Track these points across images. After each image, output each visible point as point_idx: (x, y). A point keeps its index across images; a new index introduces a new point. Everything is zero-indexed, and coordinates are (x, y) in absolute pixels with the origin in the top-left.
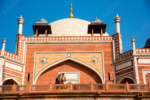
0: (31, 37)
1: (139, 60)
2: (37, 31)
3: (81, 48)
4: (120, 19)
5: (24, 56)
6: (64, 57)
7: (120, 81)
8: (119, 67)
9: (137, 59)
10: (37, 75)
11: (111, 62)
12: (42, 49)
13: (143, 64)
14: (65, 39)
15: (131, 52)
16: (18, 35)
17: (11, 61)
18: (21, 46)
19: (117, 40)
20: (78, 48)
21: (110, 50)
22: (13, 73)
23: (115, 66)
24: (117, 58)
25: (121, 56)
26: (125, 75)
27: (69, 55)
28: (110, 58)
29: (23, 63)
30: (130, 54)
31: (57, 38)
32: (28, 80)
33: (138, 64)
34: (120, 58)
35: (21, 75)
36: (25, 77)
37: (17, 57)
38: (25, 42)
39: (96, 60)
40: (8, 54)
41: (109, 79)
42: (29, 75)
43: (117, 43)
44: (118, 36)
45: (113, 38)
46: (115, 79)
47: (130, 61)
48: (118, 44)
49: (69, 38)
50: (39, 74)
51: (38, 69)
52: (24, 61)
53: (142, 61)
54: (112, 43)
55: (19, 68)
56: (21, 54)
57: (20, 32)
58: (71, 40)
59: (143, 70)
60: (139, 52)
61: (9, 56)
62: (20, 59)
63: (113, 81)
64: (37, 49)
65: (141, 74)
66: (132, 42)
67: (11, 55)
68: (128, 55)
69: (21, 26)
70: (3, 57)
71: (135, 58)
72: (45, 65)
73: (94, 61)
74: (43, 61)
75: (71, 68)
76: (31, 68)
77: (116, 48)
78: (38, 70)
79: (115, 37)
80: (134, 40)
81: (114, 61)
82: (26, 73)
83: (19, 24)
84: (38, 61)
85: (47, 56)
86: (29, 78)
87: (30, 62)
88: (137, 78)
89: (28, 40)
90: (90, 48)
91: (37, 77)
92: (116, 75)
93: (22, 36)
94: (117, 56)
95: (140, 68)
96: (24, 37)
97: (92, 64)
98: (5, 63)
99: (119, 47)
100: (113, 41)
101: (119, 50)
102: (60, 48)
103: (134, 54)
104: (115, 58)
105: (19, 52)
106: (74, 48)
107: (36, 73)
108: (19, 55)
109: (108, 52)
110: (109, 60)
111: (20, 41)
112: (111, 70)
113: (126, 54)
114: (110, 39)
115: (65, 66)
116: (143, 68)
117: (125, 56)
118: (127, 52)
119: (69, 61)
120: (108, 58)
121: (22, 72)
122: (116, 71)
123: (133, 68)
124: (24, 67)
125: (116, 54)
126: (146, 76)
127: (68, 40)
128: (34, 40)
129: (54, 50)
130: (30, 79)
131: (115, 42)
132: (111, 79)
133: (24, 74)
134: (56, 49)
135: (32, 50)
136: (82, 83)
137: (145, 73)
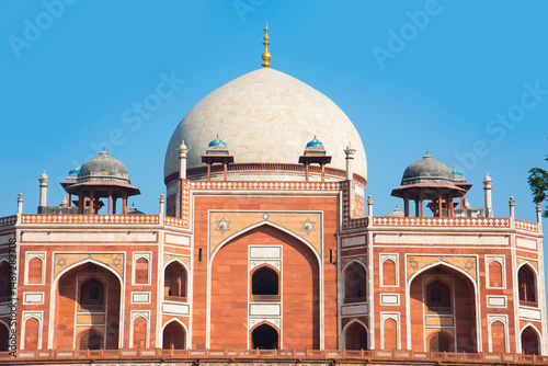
0: (201, 182)
1: (376, 236)
3: (287, 204)
5: (191, 218)
6: (257, 219)
7: (347, 265)
8: (347, 242)
9: (374, 235)
10: (214, 250)
11: (334, 231)
12: (220, 205)
13: (382, 244)
14: (258, 187)
15: (366, 222)
16: (181, 180)
17: (174, 232)
18: (186, 200)
19: (347, 193)
20: (282, 204)
21: (333, 208)
22: (178, 251)
23: (341, 239)
24: (345, 226)
25: (351, 223)
26: (354, 258)
27: (266, 216)
28: (335, 223)
29: (189, 230)
30: (365, 224)
31: (245, 184)
32: (200, 260)
33: (374, 244)
34: (349, 225)
35: (188, 252)
36: (195, 255)
37: (180, 221)
38: (191, 193)
39: (311, 226)
40: (169, 220)
41: (331, 261)
42: (200, 250)
43: (347, 198)
44: (349, 185)
45: (341, 188)
46: (339, 261)
47: (363, 235)
48: (349, 201)
49: (266, 185)
53: (379, 239)
54: (338, 195)
55: (184, 241)
56: (186, 215)
58: (269, 188)
59: (380, 254)
60: (377, 222)
61: (171, 223)
62: (186, 225)
63: (336, 264)
64: (211, 205)
65: (376, 261)
67: (172, 220)
68: (361, 224)
69: (184, 163)
70: (162, 228)
71: (371, 233)
72: (226, 234)
73: (307, 228)
74: (222, 227)
75: (269, 238)
76: (203, 239)
77: (344, 207)
78: (215, 242)
79: (344, 185)
80: (371, 202)
81: (341, 229)
82: (195, 247)
83: (180, 158)
84: (214, 227)
85: (228, 217)
86: (200, 256)
87: (201, 227)
88: (371, 267)
89: (196, 187)
90: (301, 205)
91: (214, 254)
92: (343, 254)
93: (186, 181)
94: (345, 221)
95: (376, 251)
96: (189, 183)
97: (304, 233)
98: (165, 237)
99: (349, 206)
100: (341, 192)
101: (349, 211)
102: (251, 202)
103: (370, 226)
104: (341, 225)
105: (184, 212)
106: (274, 204)
107: (212, 248)
108: (184, 217)
109: (331, 212)
110: (333, 226)
111: (184, 192)
112: (334, 245)
113: (359, 222)
114: (336, 188)
115: (260, 234)
116: (382, 250)
117: (356, 225)
118: (361, 220)
119: (266, 225)
120: (330, 223)
121: (190, 246)
122: (342, 248)
123: (366, 249)
124: (192, 236)
125: (344, 217)
126: (385, 264)
127: (263, 187)
128: (206, 187)
129: (241, 207)
130: (203, 258)
131: (344, 196)
132: (334, 261)
133: (192, 249)
134: (244, 205)
135: (202, 206)
136: (286, 265)
137: (383, 258)
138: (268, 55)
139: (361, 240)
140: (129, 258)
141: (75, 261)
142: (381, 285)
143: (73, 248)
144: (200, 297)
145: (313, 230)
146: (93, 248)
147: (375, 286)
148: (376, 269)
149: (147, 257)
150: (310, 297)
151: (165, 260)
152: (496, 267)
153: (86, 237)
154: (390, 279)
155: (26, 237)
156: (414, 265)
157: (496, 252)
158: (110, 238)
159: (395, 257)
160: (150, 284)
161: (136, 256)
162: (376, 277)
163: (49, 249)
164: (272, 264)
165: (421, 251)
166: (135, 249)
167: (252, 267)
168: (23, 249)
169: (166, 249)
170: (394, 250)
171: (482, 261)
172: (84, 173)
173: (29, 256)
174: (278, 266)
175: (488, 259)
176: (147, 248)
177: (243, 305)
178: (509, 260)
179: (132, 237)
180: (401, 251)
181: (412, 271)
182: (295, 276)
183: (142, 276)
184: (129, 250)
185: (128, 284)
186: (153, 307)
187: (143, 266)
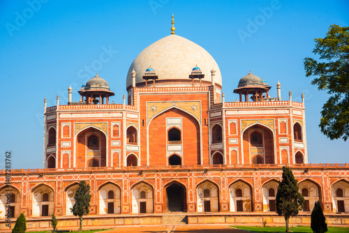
1: (226, 112)
5: (138, 106)
6: (169, 105)
7: (213, 126)
8: (213, 115)
10: (150, 120)
11: (206, 110)
12: (152, 99)
13: (229, 115)
16: (133, 87)
17: (130, 112)
18: (136, 97)
19: (212, 91)
21: (206, 99)
22: (132, 121)
23: (210, 113)
24: (212, 107)
25: (214, 106)
26: (216, 122)
27: (174, 104)
28: (207, 106)
30: (221, 106)
32: (143, 125)
33: (226, 115)
35: (138, 122)
36: (141, 123)
37: (133, 107)
38: (138, 94)
39: (195, 108)
40: (128, 106)
41: (205, 124)
42: (143, 121)
44: (213, 88)
45: (209, 89)
46: (209, 124)
48: (213, 95)
49: (173, 89)
52: (138, 110)
53: (228, 113)
54: (208, 93)
55: (136, 116)
57: (134, 84)
59: (228, 120)
60: (227, 105)
61: (129, 108)
62: (136, 109)
63: (207, 125)
64: (148, 99)
65: (227, 123)
68: (219, 106)
69: (134, 79)
70: (125, 110)
71: (224, 110)
72: (155, 113)
74: (153, 109)
75: (176, 114)
76: (145, 115)
77: (211, 98)
78: (150, 117)
79: (211, 88)
81: (210, 109)
82: (141, 119)
83: (132, 77)
84: (149, 109)
85: (156, 104)
86: (143, 123)
87: (143, 110)
88: (224, 126)
89: (140, 91)
90: (192, 98)
91: (150, 123)
92: (211, 120)
93: (135, 88)
94: (212, 105)
95: (226, 118)
96: (137, 89)
97: (192, 111)
98: (126, 115)
99: (213, 98)
100: (209, 91)
101: (213, 100)
102: (167, 98)
103: (223, 107)
104: (210, 107)
105: (135, 103)
106: (177, 98)
108: (135, 105)
109: (205, 101)
110: (206, 108)
111: (135, 93)
112: (207, 116)
114: (207, 89)
115: (171, 112)
116: (229, 118)
117: (217, 106)
118: (219, 104)
119: (174, 108)
120: (204, 106)
122: (210, 118)
123: (222, 118)
124: (139, 115)
125: (211, 103)
126: (231, 124)
129: (162, 99)
131: (211, 93)
133: (139, 120)
134: (164, 99)
135: (143, 100)
136: (184, 126)
137: (230, 122)
138: (174, 28)
139: (219, 114)
140: (110, 125)
141: (84, 127)
142: (229, 135)
143: (83, 121)
144: (144, 143)
145: (196, 110)
146: (92, 120)
147: (226, 135)
148: (227, 127)
149: (118, 124)
150: (196, 141)
151: (127, 125)
152: (283, 124)
153: (89, 115)
154: (233, 131)
155: (61, 116)
156: (244, 124)
157: (283, 117)
158: (100, 115)
159: (235, 121)
160: (120, 137)
161: (113, 124)
162: (227, 131)
163: (72, 121)
164: (177, 126)
165: (248, 118)
166: (112, 120)
167: (168, 128)
168: (60, 122)
169: (127, 120)
170: (235, 118)
171: (277, 121)
172: (88, 86)
173: (63, 125)
174: (180, 128)
175: (280, 120)
176: (118, 120)
177: (164, 146)
178: (289, 121)
179: (111, 115)
180: (238, 118)
181: (244, 127)
182: (188, 131)
183: (116, 133)
184: (110, 121)
185: (110, 137)
186: (121, 147)
187: (116, 129)
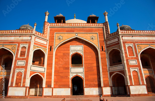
0: (53, 24)
1: (123, 37)
2: (56, 21)
3: (84, 30)
4: (107, 13)
5: (48, 35)
6: (73, 36)
7: (110, 51)
8: (108, 43)
9: (122, 37)
10: (56, 47)
12: (59, 31)
13: (126, 40)
14: (74, 25)
15: (117, 32)
16: (45, 22)
17: (39, 38)
18: (46, 28)
19: (107, 26)
20: (82, 30)
22: (41, 45)
23: (106, 42)
24: (107, 37)
25: (110, 35)
26: (113, 47)
27: (77, 35)
28: (103, 37)
29: (47, 39)
30: (117, 33)
31: (69, 24)
32: (51, 50)
33: (123, 40)
34: (109, 36)
35: (46, 47)
36: (49, 48)
37: (43, 35)
38: (49, 27)
39: (94, 38)
40: (38, 33)
41: (103, 50)
42: (51, 47)
43: (107, 28)
44: (107, 23)
45: (104, 25)
46: (106, 50)
47: (116, 38)
49: (76, 24)
50: (57, 47)
51: (57, 43)
53: (125, 38)
54: (103, 28)
55: (45, 43)
56: (46, 34)
57: (46, 20)
58: (77, 25)
59: (126, 44)
61: (38, 34)
62: (46, 37)
64: (56, 31)
65: (125, 46)
66: (118, 26)
67: (39, 34)
68: (115, 34)
69: (47, 17)
70: (34, 35)
71: (121, 36)
72: (61, 41)
73: (92, 38)
74: (60, 38)
75: (78, 43)
76: (52, 43)
77: (106, 31)
79: (105, 24)
80: (119, 25)
81: (106, 38)
82: (49, 46)
83: (45, 15)
84: (57, 38)
85: (62, 35)
86: (51, 49)
87: (52, 39)
88: (123, 49)
89: (51, 25)
91: (56, 48)
93: (47, 22)
94: (107, 35)
95: (123, 42)
96: (48, 23)
97: (91, 40)
98: (35, 39)
99: (108, 30)
100: (104, 26)
101: (108, 32)
102: (71, 30)
103: (120, 33)
104: (105, 37)
105: (45, 32)
106: (80, 30)
107: (56, 46)
108: (45, 34)
109: (101, 33)
110: (102, 38)
111: (46, 26)
112: (104, 44)
113: (114, 34)
114: (102, 25)
115: (74, 42)
117: (113, 35)
118: (114, 33)
119: (76, 38)
121: (47, 45)
122: (106, 45)
123: (119, 43)
124: (48, 42)
125: (106, 34)
126: (128, 48)
127: (76, 25)
128: (55, 25)
130: (52, 49)
132: (104, 50)
133: (48, 46)
134: (68, 31)
136: (85, 52)
137: (127, 46)
139: (117, 40)
140: (19, 47)
142: (128, 56)
145: (95, 40)
146: (5, 43)
147: (126, 57)
148: (125, 50)
149: (26, 46)
151: (34, 48)
154: (132, 53)
156: (140, 48)
158: (12, 38)
159: (131, 45)
160: (26, 57)
161: (21, 46)
162: (126, 53)
164: (79, 52)
165: (141, 42)
166: (21, 43)
167: (71, 53)
169: (35, 43)
170: (131, 42)
174: (82, 53)
176: (26, 43)
179: (21, 38)
180: (134, 42)
181: (139, 50)
182: (88, 57)
183: (23, 54)
184: (19, 43)
185: (16, 57)
186: (26, 67)
187: (24, 50)
